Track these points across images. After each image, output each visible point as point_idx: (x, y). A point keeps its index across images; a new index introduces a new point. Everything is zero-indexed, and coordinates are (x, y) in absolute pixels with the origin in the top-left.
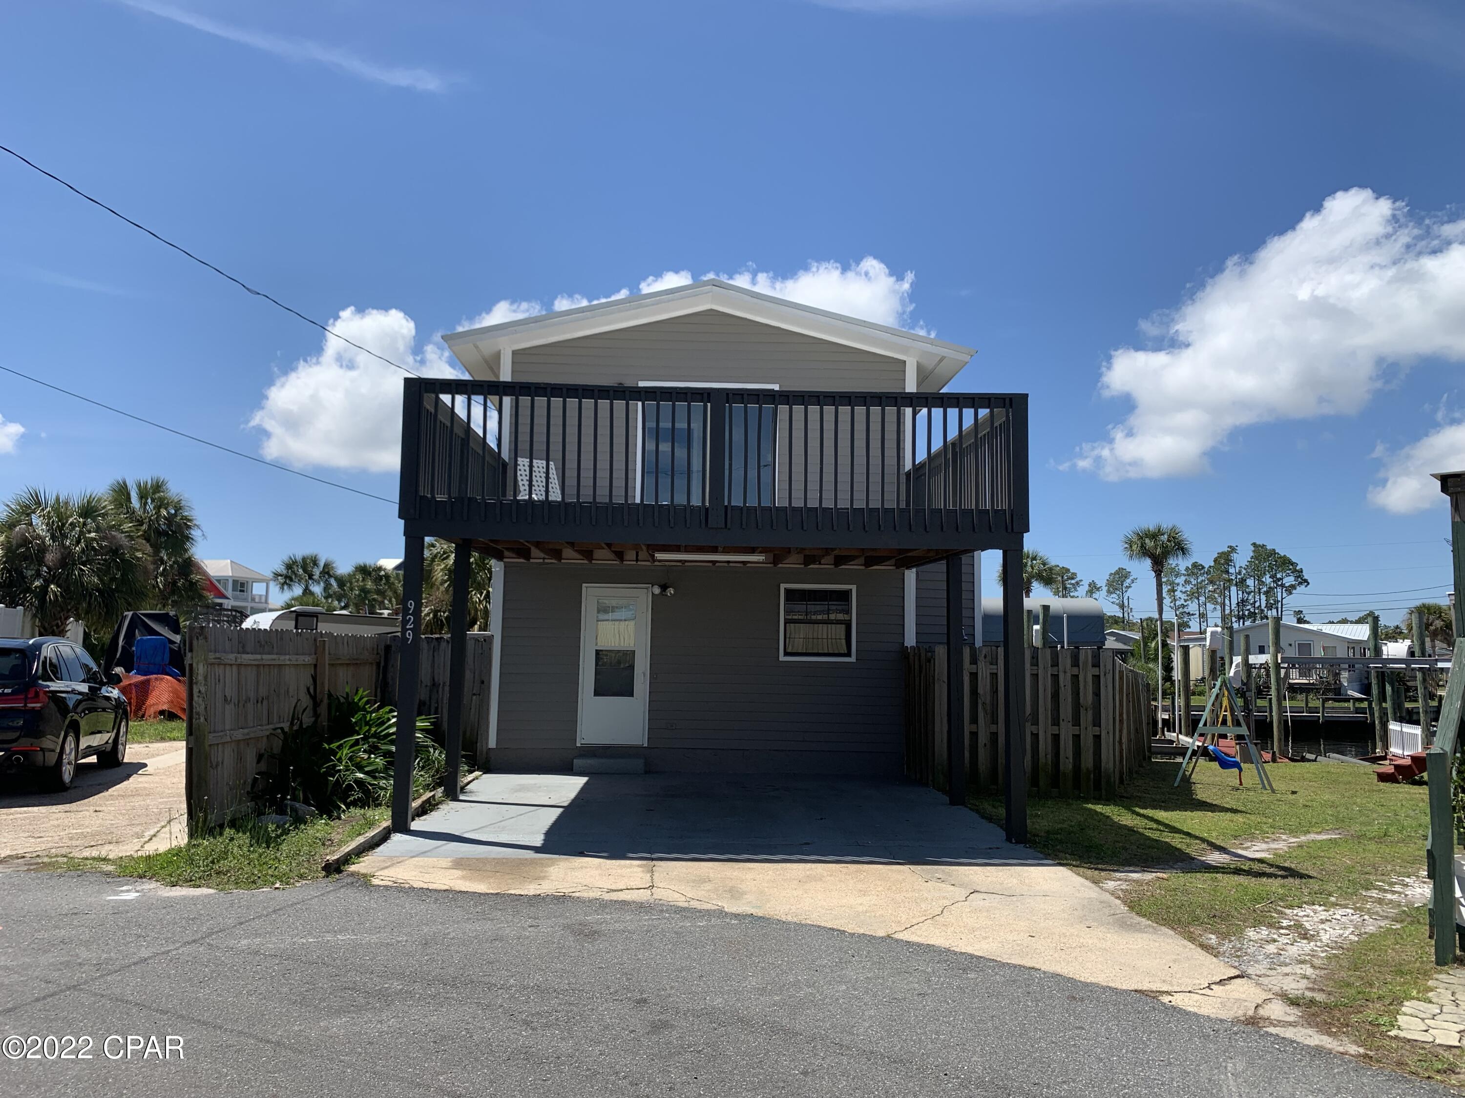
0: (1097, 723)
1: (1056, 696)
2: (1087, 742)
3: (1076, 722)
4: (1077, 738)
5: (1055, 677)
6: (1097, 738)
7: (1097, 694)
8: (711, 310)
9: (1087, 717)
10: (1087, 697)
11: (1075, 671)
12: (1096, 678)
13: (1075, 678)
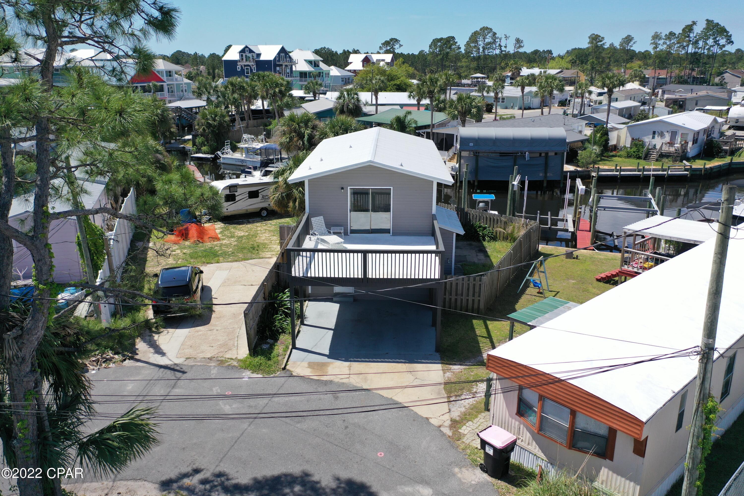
0: (479, 296)
1: (468, 289)
2: (476, 301)
3: (474, 296)
4: (473, 300)
6: (479, 300)
7: (480, 289)
8: (370, 165)
9: (477, 295)
10: (477, 289)
11: (474, 283)
12: (480, 285)
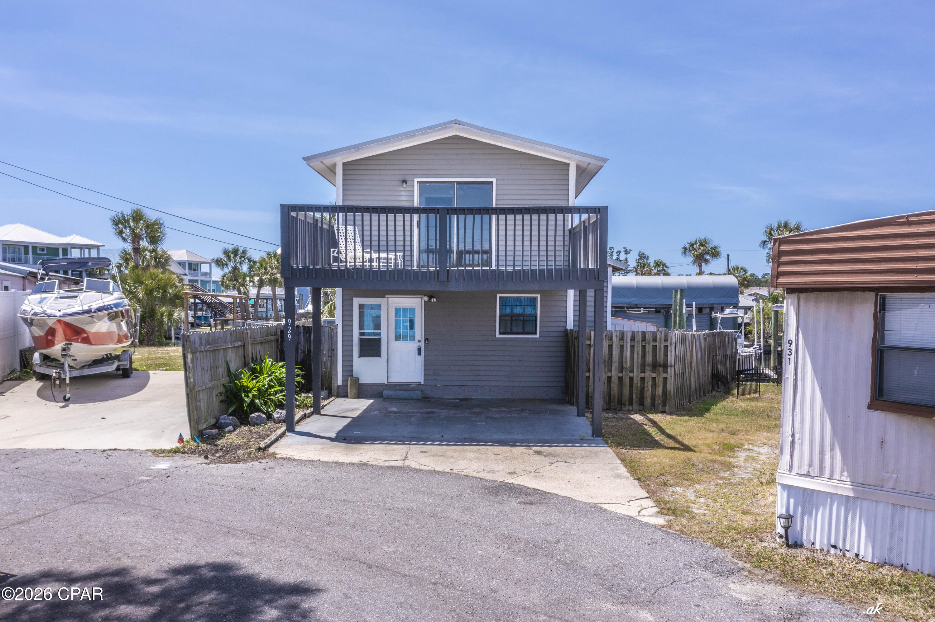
0: (665, 371)
1: (644, 357)
2: (660, 381)
3: (654, 371)
4: (654, 379)
5: (644, 347)
6: (665, 379)
7: (666, 355)
8: (456, 135)
9: (660, 368)
10: (661, 356)
11: (655, 343)
12: (666, 347)
13: (655, 347)
